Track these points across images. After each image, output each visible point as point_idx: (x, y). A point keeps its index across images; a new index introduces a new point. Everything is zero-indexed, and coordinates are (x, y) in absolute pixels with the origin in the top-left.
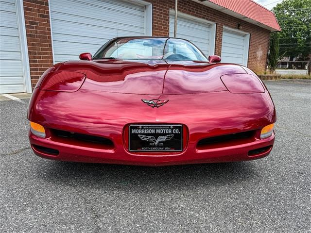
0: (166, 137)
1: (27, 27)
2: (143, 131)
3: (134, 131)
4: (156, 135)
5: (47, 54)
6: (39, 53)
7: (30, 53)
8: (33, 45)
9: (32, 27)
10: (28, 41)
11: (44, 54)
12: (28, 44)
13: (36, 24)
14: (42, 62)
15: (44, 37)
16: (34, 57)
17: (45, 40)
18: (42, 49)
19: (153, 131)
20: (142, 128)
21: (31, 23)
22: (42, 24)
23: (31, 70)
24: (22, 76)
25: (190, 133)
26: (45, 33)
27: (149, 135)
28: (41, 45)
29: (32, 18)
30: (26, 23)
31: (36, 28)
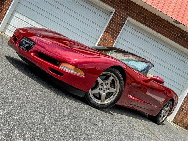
19: (27, 42)
20: (26, 39)
29: (106, 37)
30: (101, 38)
31: (105, 42)
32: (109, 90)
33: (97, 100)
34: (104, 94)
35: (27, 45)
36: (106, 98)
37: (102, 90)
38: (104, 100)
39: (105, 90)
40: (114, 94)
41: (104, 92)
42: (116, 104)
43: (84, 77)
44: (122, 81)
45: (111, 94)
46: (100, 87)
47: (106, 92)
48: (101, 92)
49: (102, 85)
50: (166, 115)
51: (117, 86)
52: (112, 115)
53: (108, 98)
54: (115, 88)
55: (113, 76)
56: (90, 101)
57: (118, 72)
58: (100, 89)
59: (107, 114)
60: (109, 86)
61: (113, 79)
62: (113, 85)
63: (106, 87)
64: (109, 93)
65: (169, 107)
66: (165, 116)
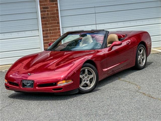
0: (30, 84)
1: (41, 12)
2: (25, 82)
3: (23, 82)
4: (28, 83)
5: (56, 29)
6: (50, 30)
7: (43, 31)
8: (46, 24)
9: (45, 11)
10: (42, 22)
11: (54, 30)
12: (42, 24)
13: (47, 8)
14: (52, 36)
15: (53, 17)
16: (47, 33)
17: (54, 19)
18: (52, 27)
19: (27, 82)
20: (25, 81)
21: (44, 8)
22: (52, 7)
23: (44, 43)
24: (40, 48)
25: (35, 83)
26: (54, 14)
27: (26, 83)
28: (51, 23)
29: (45, 5)
30: (41, 9)
31: (48, 11)
32: (89, 78)
33: (86, 88)
34: (88, 82)
35: (29, 84)
36: (91, 83)
37: (86, 80)
38: (91, 85)
39: (87, 79)
40: (94, 78)
41: (87, 81)
42: (99, 81)
43: (72, 82)
44: (94, 68)
45: (92, 79)
46: (83, 79)
47: (89, 80)
48: (86, 82)
49: (84, 78)
50: (145, 57)
51: (92, 72)
52: (100, 90)
53: (92, 82)
54: (92, 74)
55: (86, 69)
56: (83, 91)
57: (88, 64)
58: (84, 81)
59: (97, 91)
60: (88, 76)
61: (88, 70)
62: (90, 73)
63: (86, 77)
64: (91, 79)
65: (143, 50)
66: (144, 59)
